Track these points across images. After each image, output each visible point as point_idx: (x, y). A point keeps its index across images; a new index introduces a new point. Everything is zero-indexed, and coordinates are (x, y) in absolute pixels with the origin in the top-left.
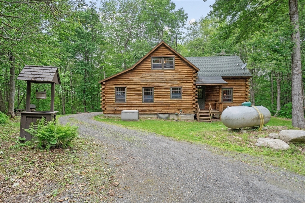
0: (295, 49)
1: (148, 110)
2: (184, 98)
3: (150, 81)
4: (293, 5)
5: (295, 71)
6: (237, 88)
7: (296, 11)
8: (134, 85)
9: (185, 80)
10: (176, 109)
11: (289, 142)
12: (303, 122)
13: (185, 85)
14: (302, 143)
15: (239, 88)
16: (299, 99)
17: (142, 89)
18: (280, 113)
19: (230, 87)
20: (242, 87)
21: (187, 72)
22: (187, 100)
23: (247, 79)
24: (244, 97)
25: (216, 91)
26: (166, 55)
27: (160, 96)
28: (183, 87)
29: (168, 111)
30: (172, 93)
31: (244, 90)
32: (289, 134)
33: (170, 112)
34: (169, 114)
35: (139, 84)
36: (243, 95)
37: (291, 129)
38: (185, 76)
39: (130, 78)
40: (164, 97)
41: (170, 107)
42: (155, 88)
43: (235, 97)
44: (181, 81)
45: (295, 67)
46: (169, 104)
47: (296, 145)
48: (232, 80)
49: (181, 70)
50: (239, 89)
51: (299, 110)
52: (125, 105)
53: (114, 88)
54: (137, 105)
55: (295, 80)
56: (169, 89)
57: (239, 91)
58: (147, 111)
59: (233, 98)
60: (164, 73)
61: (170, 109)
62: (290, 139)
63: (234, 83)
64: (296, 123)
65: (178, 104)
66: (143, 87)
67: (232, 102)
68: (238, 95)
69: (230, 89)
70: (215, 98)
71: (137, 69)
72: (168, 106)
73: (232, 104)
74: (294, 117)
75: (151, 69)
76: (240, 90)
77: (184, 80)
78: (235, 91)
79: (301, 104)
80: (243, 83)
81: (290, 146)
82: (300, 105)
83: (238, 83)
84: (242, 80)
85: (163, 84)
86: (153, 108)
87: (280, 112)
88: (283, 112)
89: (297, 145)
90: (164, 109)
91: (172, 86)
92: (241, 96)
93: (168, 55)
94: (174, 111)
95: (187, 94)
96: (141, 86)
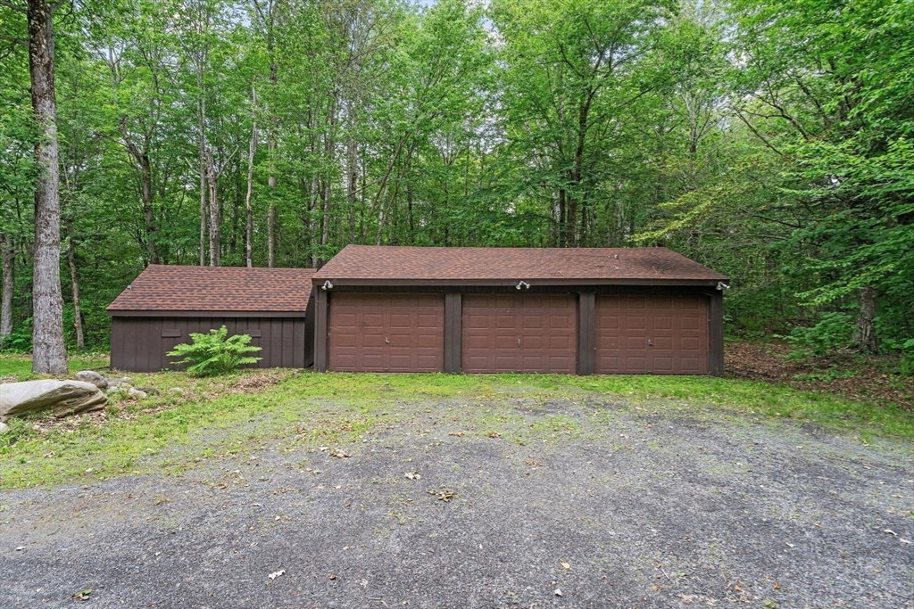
0: (45, 182)
4: (40, 75)
5: (43, 235)
7: (48, 92)
11: (5, 415)
12: (60, 358)
14: (44, 410)
16: (51, 304)
18: (11, 341)
32: (8, 395)
37: (27, 380)
45: (43, 225)
47: (25, 420)
51: (50, 332)
55: (42, 258)
62: (9, 406)
64: (41, 363)
74: (37, 350)
79: (57, 316)
81: (9, 425)
82: (54, 319)
87: (10, 338)
88: (19, 338)
89: (29, 417)
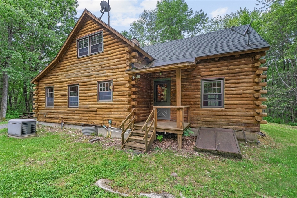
1: (73, 118)
2: (115, 98)
3: (75, 76)
6: (235, 77)
8: (60, 83)
9: (116, 69)
10: (105, 119)
13: (117, 76)
15: (239, 77)
17: (67, 88)
19: (218, 77)
20: (246, 75)
21: (119, 53)
22: (119, 103)
23: (257, 56)
24: (252, 95)
25: (189, 88)
26: (93, 32)
27: (86, 98)
28: (114, 80)
29: (95, 121)
30: (99, 92)
31: (251, 80)
33: (98, 122)
34: (96, 127)
35: (64, 82)
36: (247, 92)
38: (117, 61)
39: (57, 74)
40: (90, 99)
41: (97, 115)
42: (81, 86)
43: (228, 96)
44: (111, 71)
46: (95, 109)
48: (223, 63)
49: (111, 51)
50: (238, 79)
52: (53, 111)
53: (44, 89)
54: (63, 111)
56: (96, 85)
57: (238, 83)
58: (72, 120)
59: (225, 99)
60: (90, 60)
61: (97, 118)
63: (226, 68)
65: (107, 110)
66: (68, 85)
67: (223, 107)
68: (235, 92)
69: (217, 82)
70: (187, 100)
71: (64, 60)
72: (94, 113)
73: (222, 111)
75: (76, 57)
76: (241, 81)
77: (114, 69)
78: (228, 85)
80: (248, 67)
83: (234, 68)
84: (246, 59)
85: (88, 78)
86: (78, 116)
90: (90, 118)
91: (99, 80)
92: (244, 95)
93: (95, 31)
94: (101, 122)
95: (119, 92)
96: (66, 84)
